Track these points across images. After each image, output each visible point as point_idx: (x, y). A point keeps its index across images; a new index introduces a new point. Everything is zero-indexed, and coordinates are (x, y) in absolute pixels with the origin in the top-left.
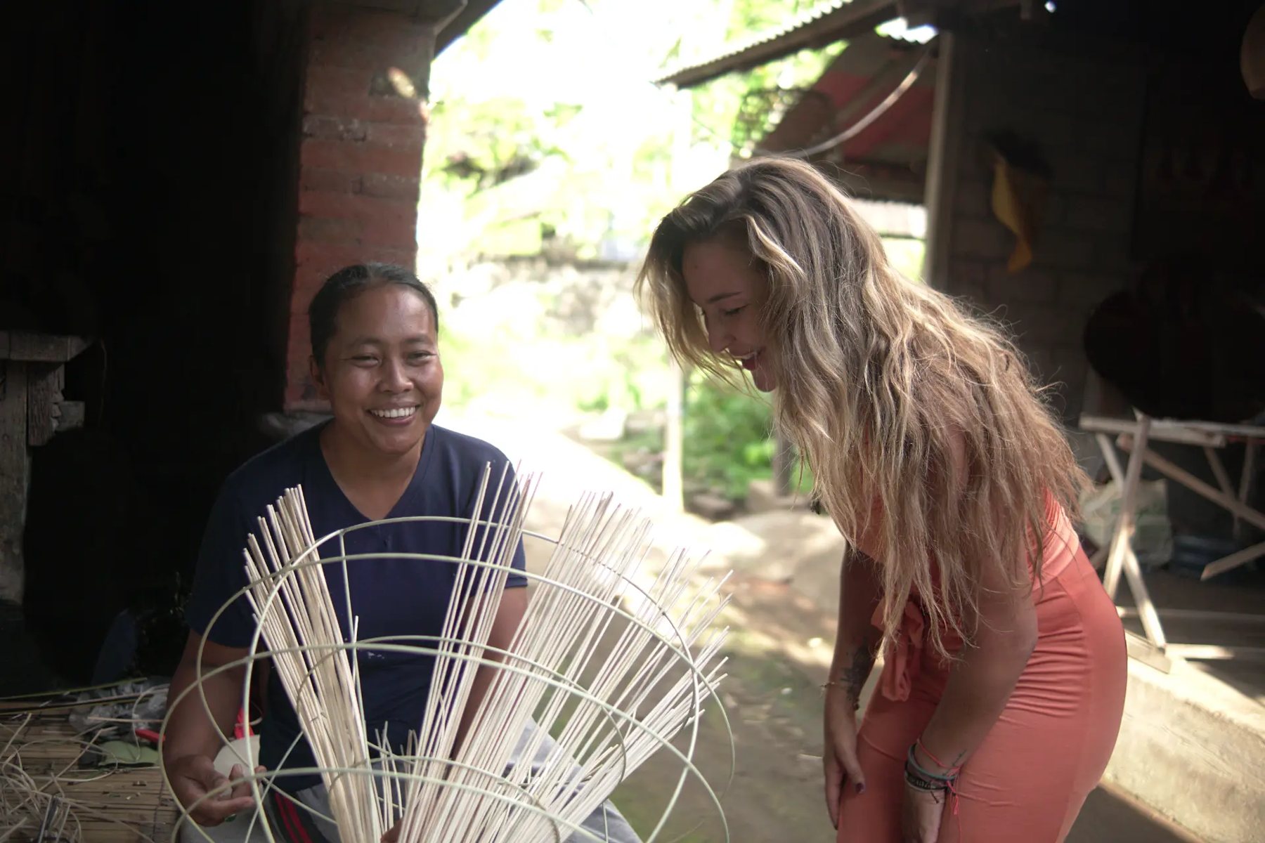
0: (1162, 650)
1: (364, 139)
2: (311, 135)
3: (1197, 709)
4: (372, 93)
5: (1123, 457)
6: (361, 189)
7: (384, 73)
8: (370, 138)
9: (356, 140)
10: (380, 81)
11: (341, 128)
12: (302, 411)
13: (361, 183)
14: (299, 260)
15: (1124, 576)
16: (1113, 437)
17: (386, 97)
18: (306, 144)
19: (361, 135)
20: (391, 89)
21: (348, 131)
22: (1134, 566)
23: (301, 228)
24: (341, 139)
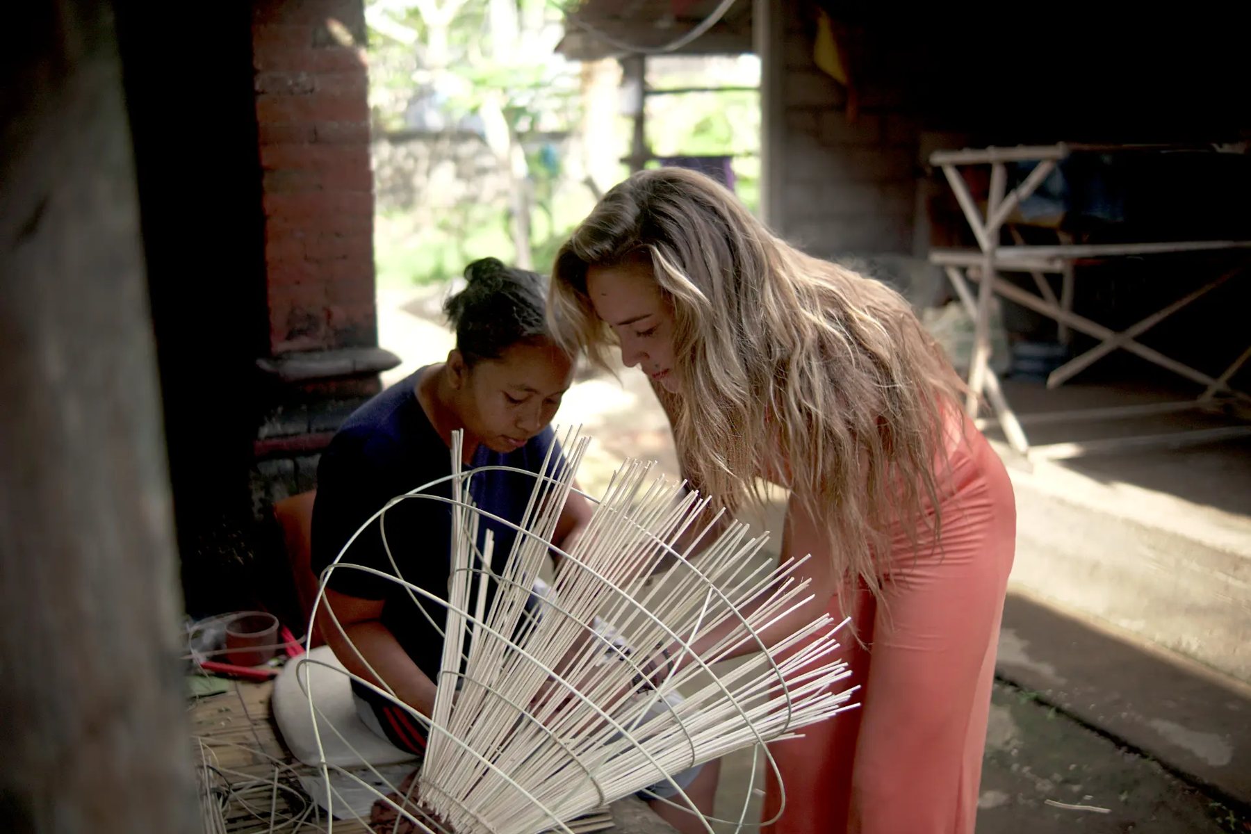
0: (1025, 455)
1: (312, 91)
2: (263, 93)
3: (1061, 502)
4: (314, 45)
5: (974, 287)
6: (316, 139)
7: (324, 26)
8: (318, 89)
9: (305, 92)
10: (320, 34)
11: (290, 82)
12: (288, 352)
13: (315, 133)
14: (267, 212)
15: (985, 394)
16: (963, 270)
17: (328, 48)
18: (261, 100)
19: (308, 87)
20: (332, 40)
21: (297, 84)
22: (993, 383)
23: (266, 182)
24: (292, 93)
